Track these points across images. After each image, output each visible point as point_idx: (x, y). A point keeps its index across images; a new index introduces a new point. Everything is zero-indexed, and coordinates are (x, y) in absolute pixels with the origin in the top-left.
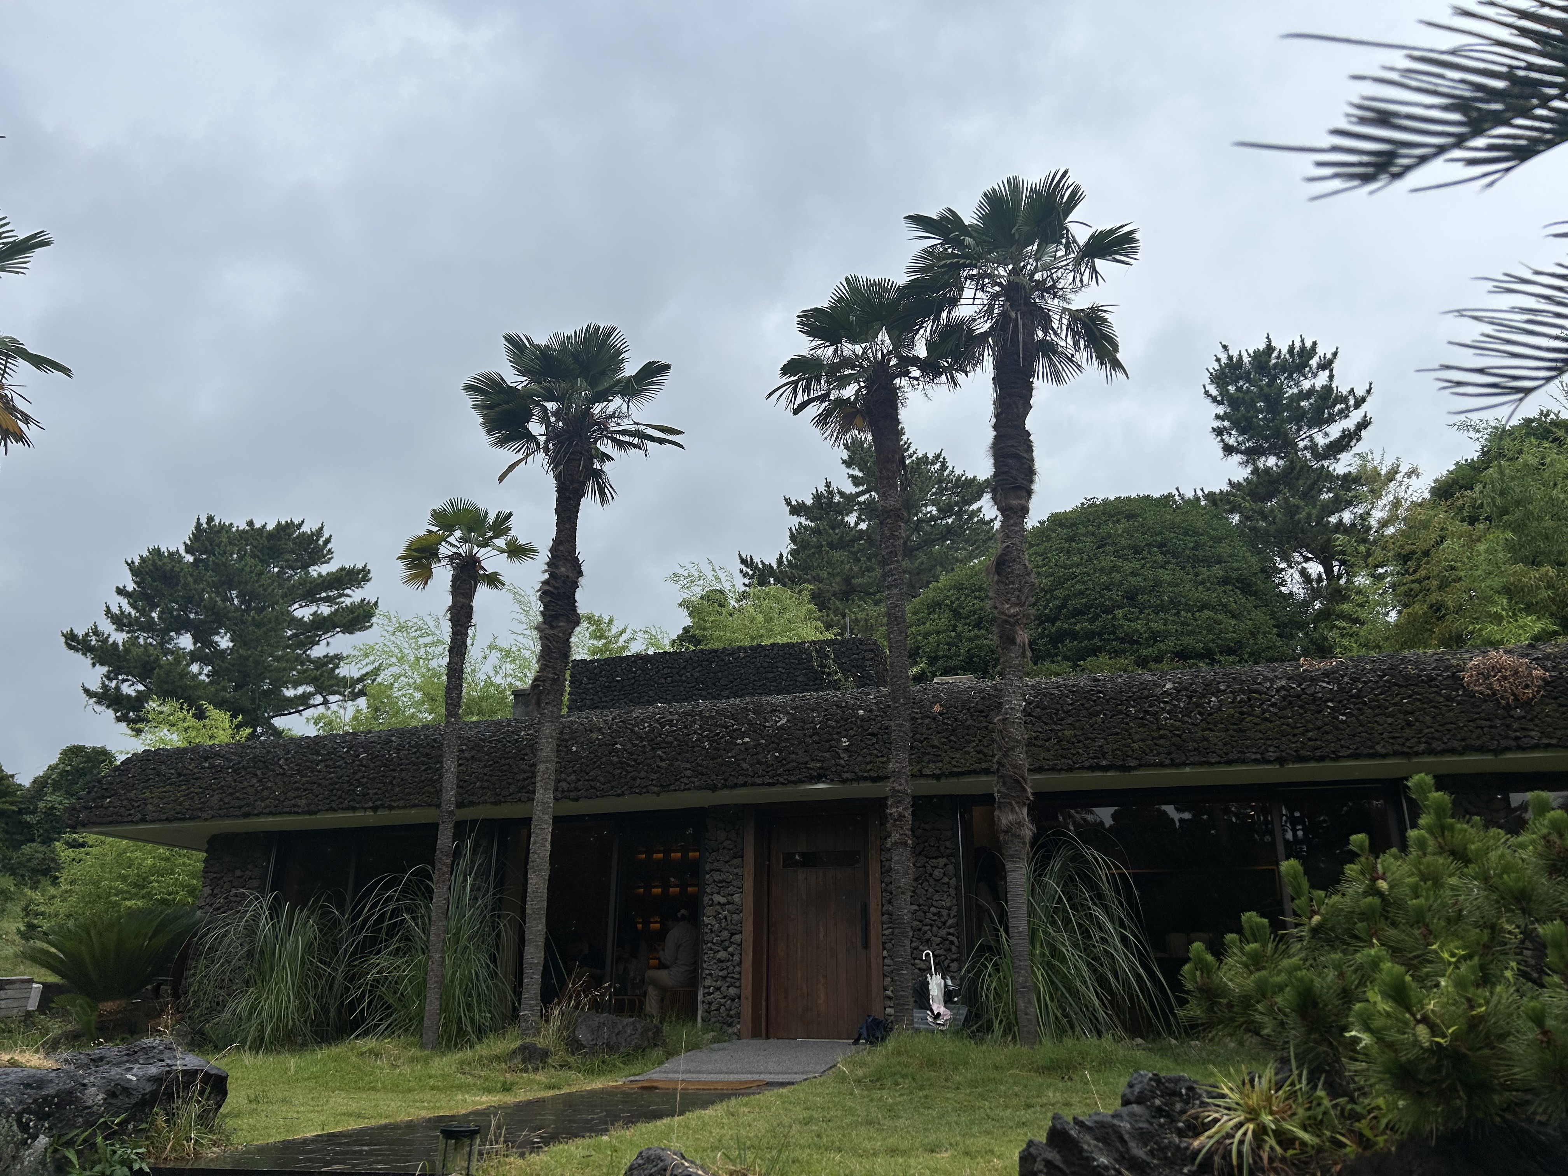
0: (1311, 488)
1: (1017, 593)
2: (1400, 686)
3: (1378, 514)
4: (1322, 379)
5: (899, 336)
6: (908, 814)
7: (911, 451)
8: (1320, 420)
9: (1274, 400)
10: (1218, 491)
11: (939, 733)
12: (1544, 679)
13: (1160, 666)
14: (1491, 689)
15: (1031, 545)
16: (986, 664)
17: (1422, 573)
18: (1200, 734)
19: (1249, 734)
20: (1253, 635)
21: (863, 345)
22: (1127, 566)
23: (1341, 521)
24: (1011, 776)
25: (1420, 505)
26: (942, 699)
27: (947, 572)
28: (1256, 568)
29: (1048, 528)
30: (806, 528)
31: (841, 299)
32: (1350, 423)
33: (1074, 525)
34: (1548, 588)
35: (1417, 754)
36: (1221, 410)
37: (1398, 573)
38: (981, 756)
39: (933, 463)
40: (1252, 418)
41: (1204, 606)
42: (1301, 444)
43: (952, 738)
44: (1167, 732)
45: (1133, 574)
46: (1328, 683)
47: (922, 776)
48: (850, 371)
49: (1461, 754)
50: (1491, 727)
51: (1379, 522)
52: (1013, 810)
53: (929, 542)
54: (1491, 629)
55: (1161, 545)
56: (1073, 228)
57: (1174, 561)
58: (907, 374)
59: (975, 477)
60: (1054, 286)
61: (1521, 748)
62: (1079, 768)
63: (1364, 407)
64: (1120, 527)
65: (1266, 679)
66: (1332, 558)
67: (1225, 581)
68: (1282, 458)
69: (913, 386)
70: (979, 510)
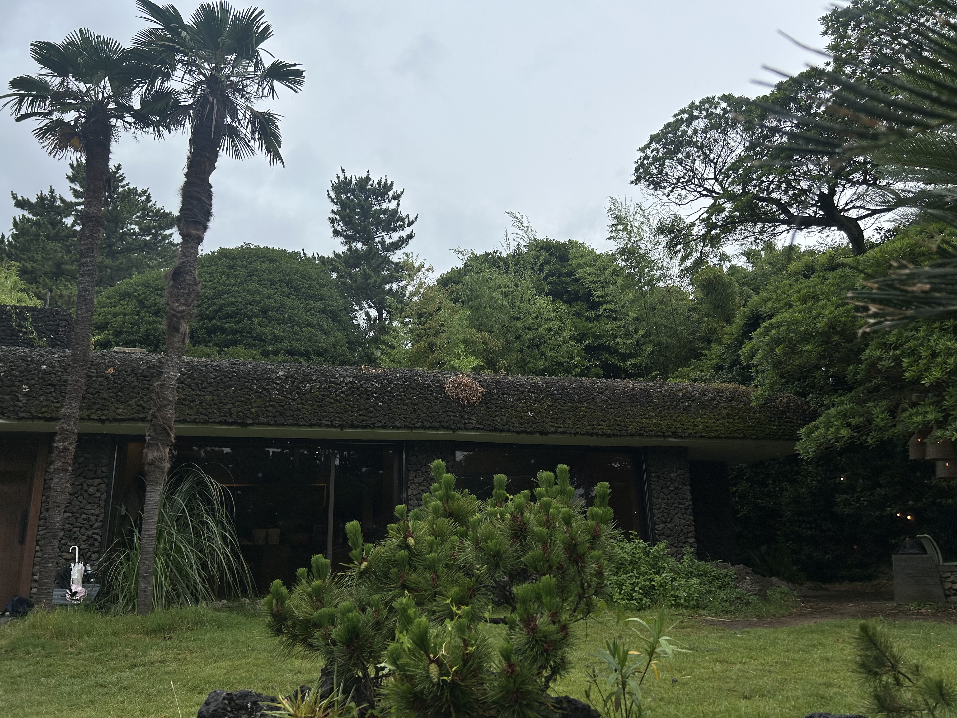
0: (378, 266)
1: (185, 296)
2: (413, 389)
3: (410, 288)
4: (393, 205)
5: (119, 87)
6: (72, 448)
7: (124, 183)
8: (389, 229)
9: (366, 209)
10: (326, 257)
11: (109, 389)
12: (482, 393)
13: (276, 358)
14: (457, 395)
15: (203, 266)
16: (158, 341)
17: (428, 325)
18: (295, 406)
19: (326, 408)
20: (335, 346)
21: (88, 86)
22: (265, 292)
23: (391, 288)
24: (161, 425)
25: (432, 288)
26: (116, 365)
27: (139, 273)
28: (342, 307)
29: (216, 257)
30: (29, 220)
31: (72, 43)
32: (404, 234)
33: (234, 258)
34: (483, 343)
35: (416, 428)
36: (335, 208)
37: (415, 323)
38: (140, 408)
39: (140, 195)
40: (352, 217)
41: (309, 325)
42: (377, 240)
43: (120, 394)
44: (275, 403)
45: (269, 297)
46: (376, 382)
47: (89, 419)
48: (73, 101)
49: (437, 430)
50: (454, 416)
51: (410, 293)
52: (158, 450)
53: (129, 250)
54: (455, 362)
55: (288, 283)
56: (262, 54)
57: (295, 294)
58: (122, 117)
59: (170, 212)
60: (243, 90)
61: (466, 429)
62: (212, 422)
63: (412, 226)
64: (265, 266)
65: (341, 376)
66: (384, 308)
67: (323, 311)
68: (365, 245)
69: (126, 128)
70: (171, 235)
